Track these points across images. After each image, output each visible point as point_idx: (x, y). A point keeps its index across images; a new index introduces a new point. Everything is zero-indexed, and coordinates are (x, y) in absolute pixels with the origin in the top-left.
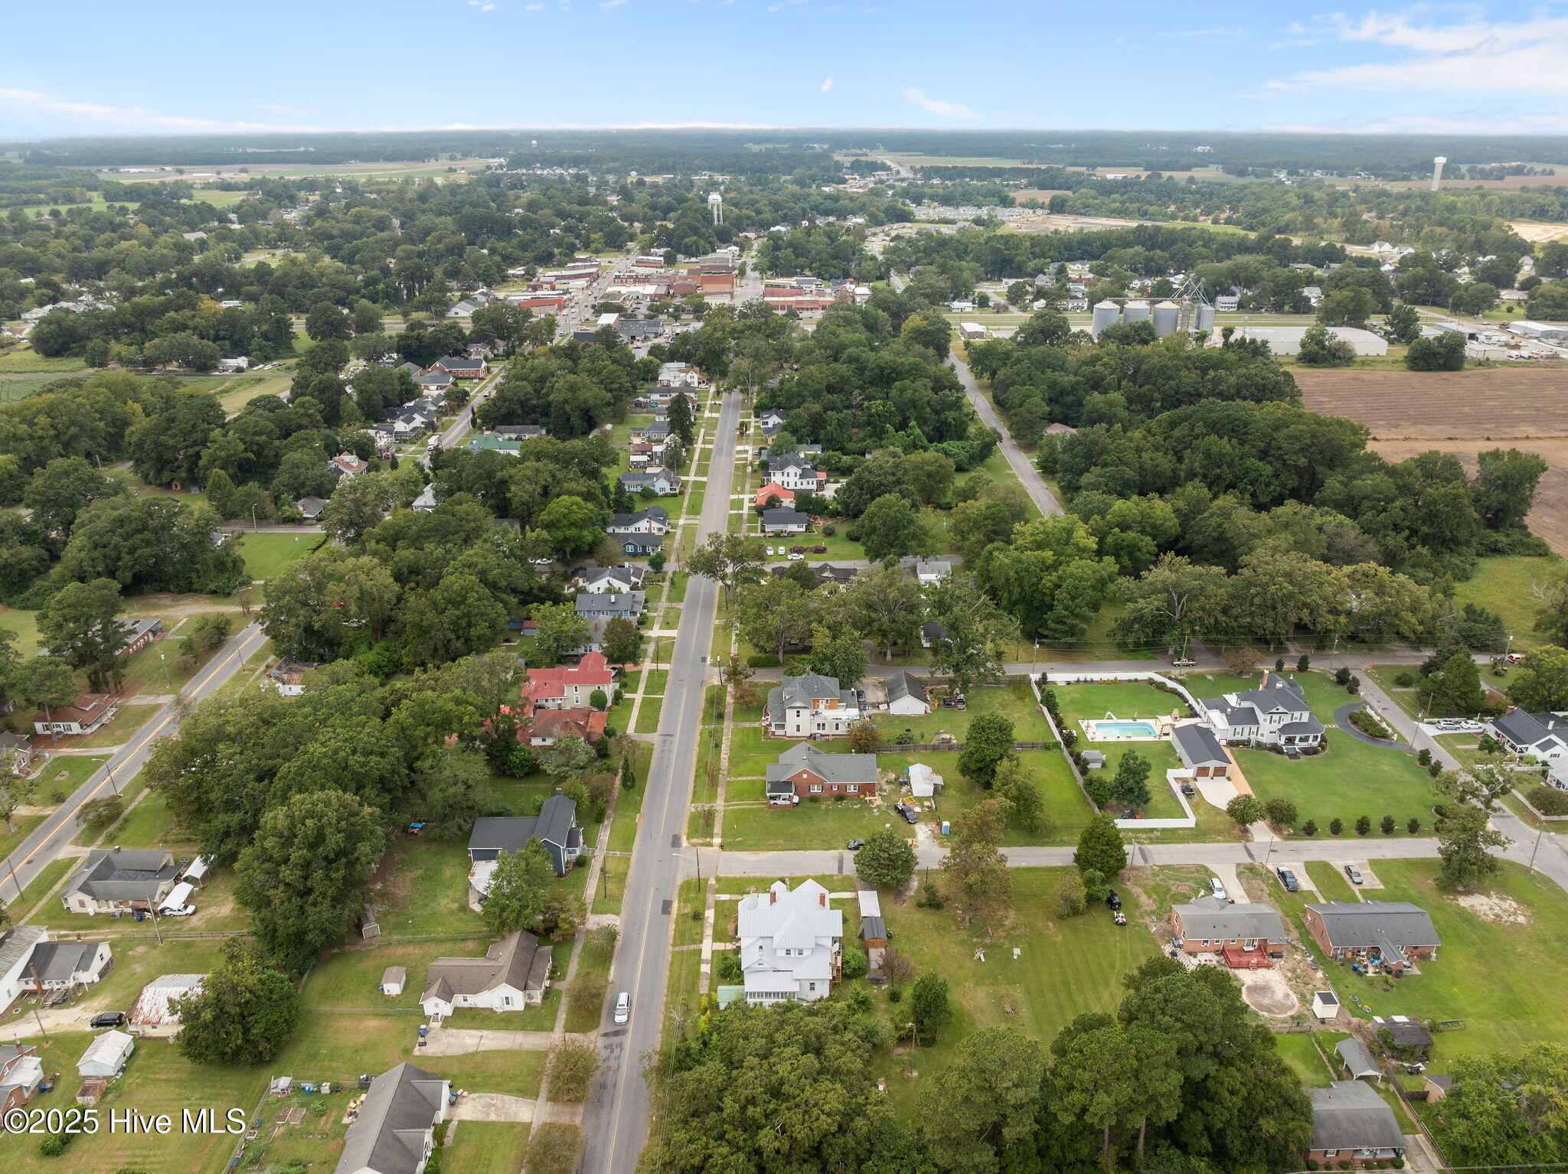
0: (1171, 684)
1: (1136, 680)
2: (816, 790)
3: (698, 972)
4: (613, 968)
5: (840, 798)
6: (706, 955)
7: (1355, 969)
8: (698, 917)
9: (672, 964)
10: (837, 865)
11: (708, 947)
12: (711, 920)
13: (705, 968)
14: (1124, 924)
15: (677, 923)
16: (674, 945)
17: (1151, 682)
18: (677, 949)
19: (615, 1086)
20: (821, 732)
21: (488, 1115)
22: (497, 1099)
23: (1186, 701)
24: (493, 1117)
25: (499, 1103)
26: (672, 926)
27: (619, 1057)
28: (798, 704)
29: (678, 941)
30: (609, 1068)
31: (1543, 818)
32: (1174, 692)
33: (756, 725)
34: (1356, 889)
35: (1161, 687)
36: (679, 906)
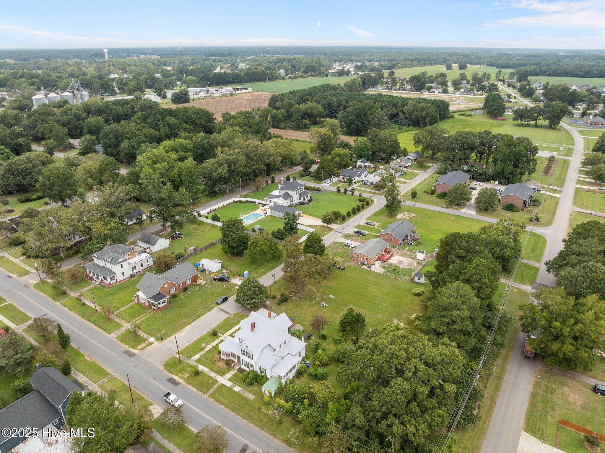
0: (244, 200)
1: (230, 203)
2: (172, 291)
3: (236, 393)
4: (190, 427)
5: (185, 289)
6: (228, 384)
7: (408, 244)
8: (197, 373)
9: (217, 401)
10: (224, 313)
11: (224, 380)
12: (207, 369)
13: (237, 389)
14: (344, 268)
15: (190, 384)
16: (205, 393)
17: (234, 202)
18: (209, 393)
20: (135, 271)
23: (255, 203)
26: (190, 387)
28: (120, 260)
29: (204, 390)
31: (380, 192)
32: (247, 202)
33: (92, 286)
34: (375, 227)
35: (240, 202)
36: (179, 377)
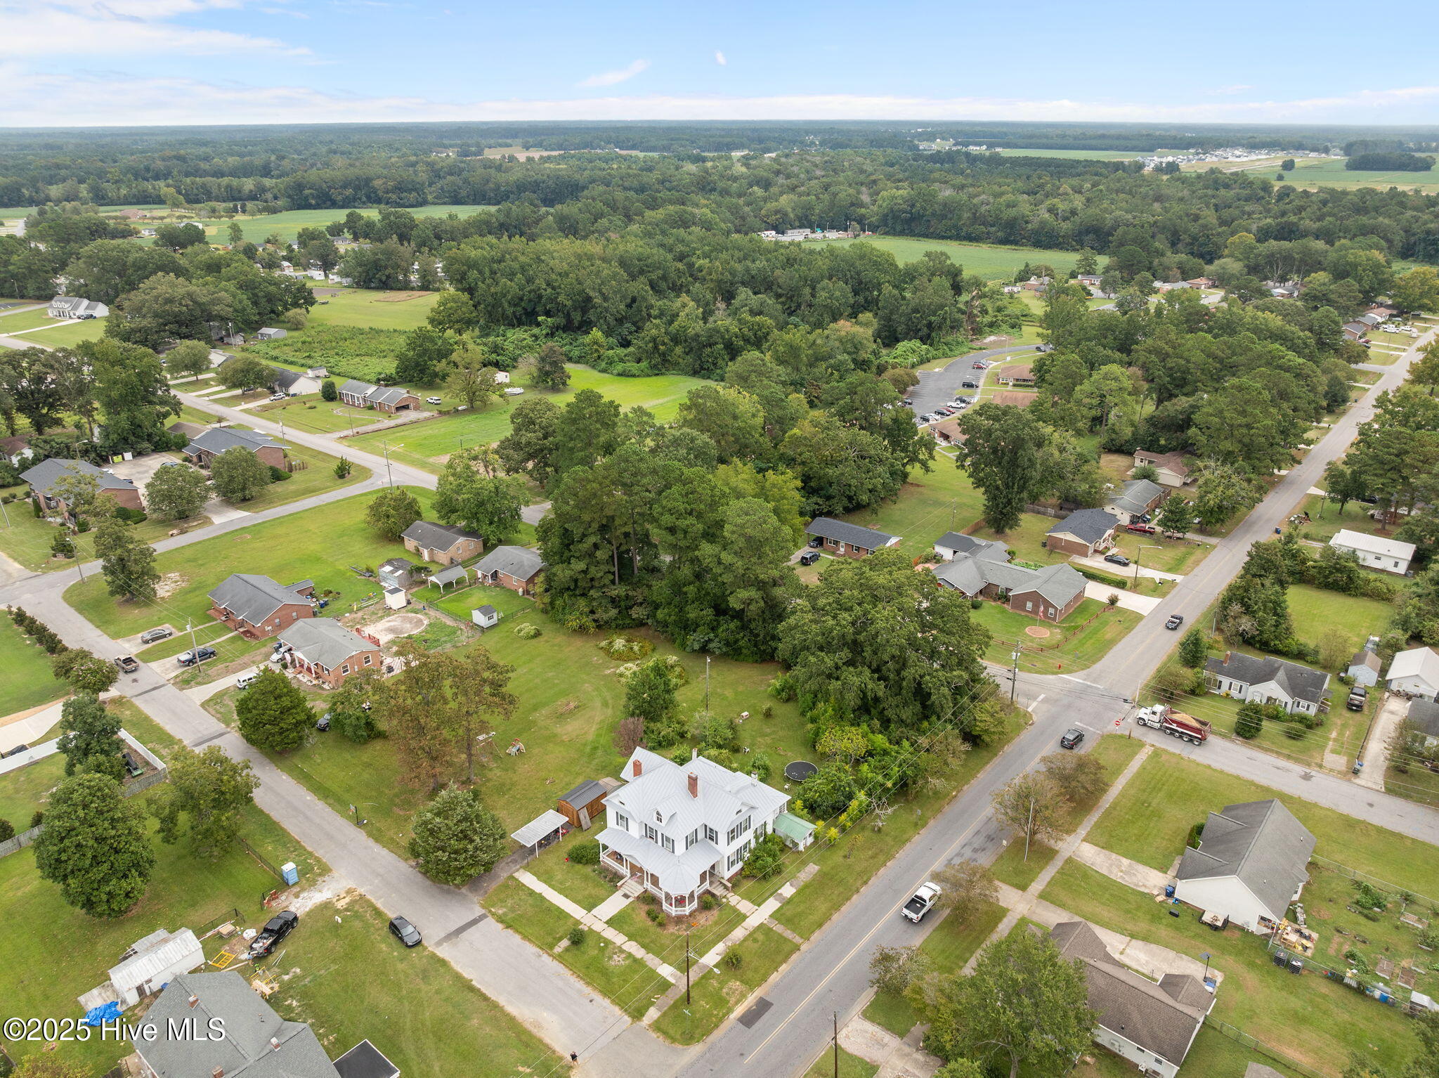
3: (798, 893)
6: (772, 905)
8: (732, 962)
11: (759, 915)
12: (720, 947)
13: (788, 891)
15: (764, 979)
16: (797, 948)
18: (797, 940)
19: (978, 832)
21: (1130, 865)
22: (1116, 875)
24: (1125, 862)
25: (1115, 870)
26: (774, 977)
27: (957, 855)
29: (787, 948)
30: (975, 850)
36: (737, 1003)
